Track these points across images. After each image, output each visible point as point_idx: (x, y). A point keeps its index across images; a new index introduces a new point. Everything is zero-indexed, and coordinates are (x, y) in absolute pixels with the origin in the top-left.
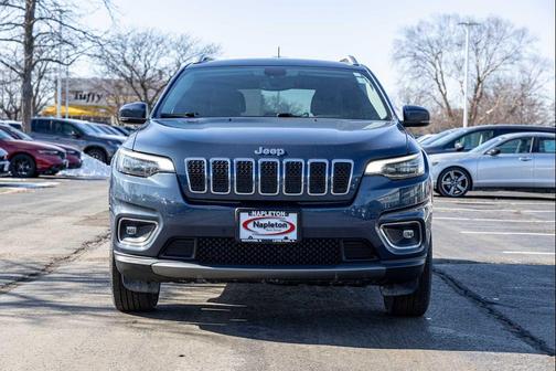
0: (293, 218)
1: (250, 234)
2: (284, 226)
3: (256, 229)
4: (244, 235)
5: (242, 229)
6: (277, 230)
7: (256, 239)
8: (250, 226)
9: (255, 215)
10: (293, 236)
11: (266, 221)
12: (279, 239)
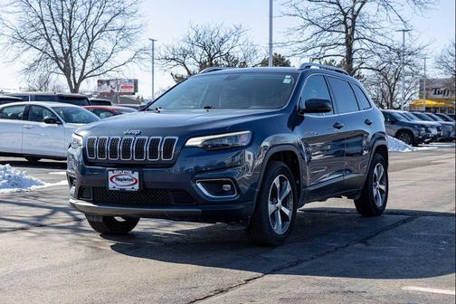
0: (136, 175)
1: (114, 185)
2: (132, 180)
3: (117, 182)
4: (111, 186)
5: (110, 183)
6: (128, 183)
7: (117, 188)
8: (114, 180)
9: (116, 173)
10: (136, 187)
11: (121, 177)
12: (129, 188)
